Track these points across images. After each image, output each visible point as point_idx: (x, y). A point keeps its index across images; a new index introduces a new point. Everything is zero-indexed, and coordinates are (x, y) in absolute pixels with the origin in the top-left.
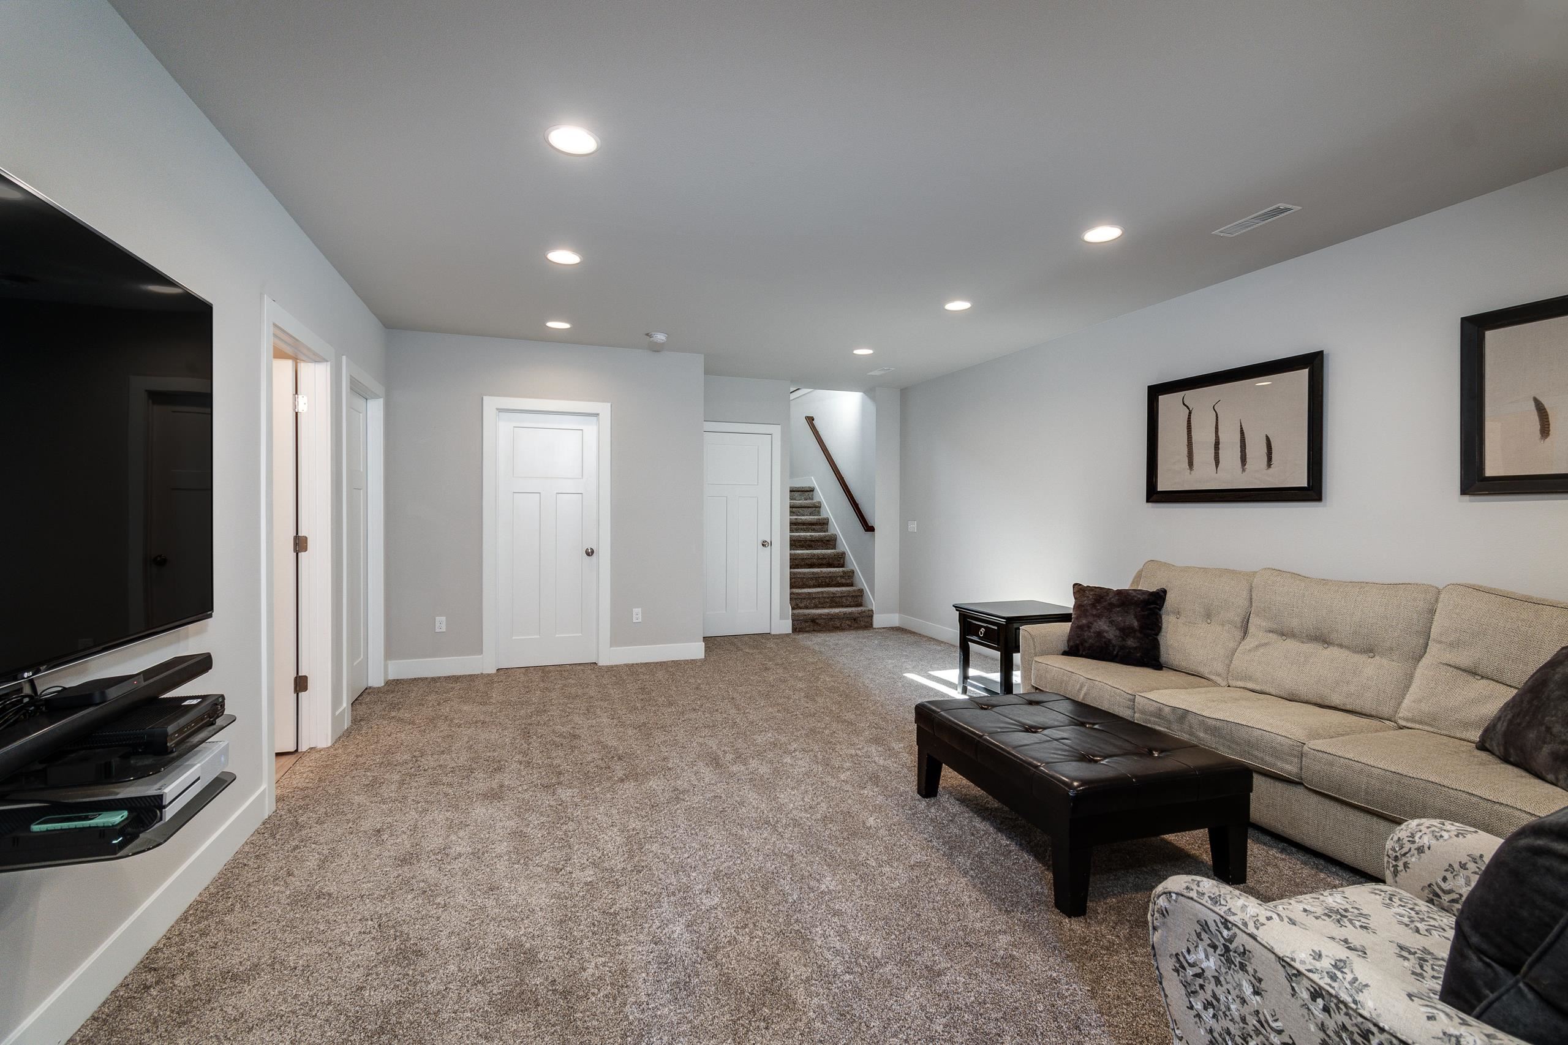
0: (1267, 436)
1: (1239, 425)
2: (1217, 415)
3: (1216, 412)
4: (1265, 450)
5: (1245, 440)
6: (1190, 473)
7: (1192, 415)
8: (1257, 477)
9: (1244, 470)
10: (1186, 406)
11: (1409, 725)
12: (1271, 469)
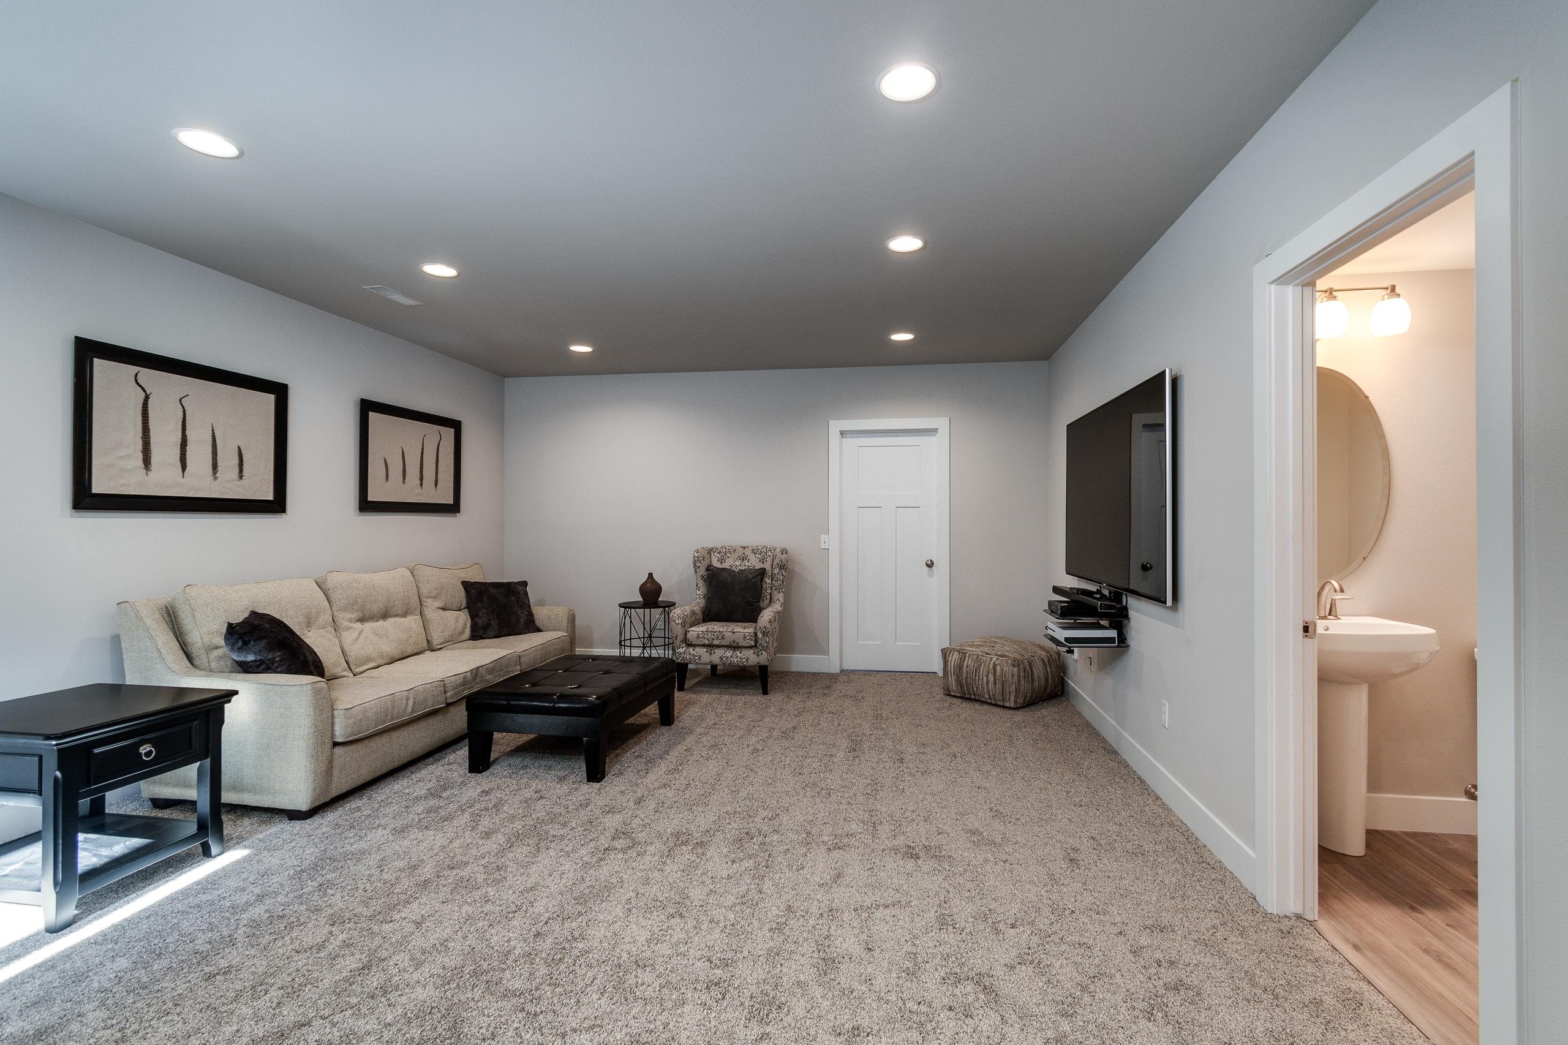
0: (239, 448)
1: (211, 428)
2: (184, 411)
3: (183, 407)
4: (237, 461)
5: (216, 446)
6: (147, 473)
7: (150, 400)
8: (227, 487)
9: (216, 478)
10: (140, 386)
11: (442, 646)
12: (242, 481)
